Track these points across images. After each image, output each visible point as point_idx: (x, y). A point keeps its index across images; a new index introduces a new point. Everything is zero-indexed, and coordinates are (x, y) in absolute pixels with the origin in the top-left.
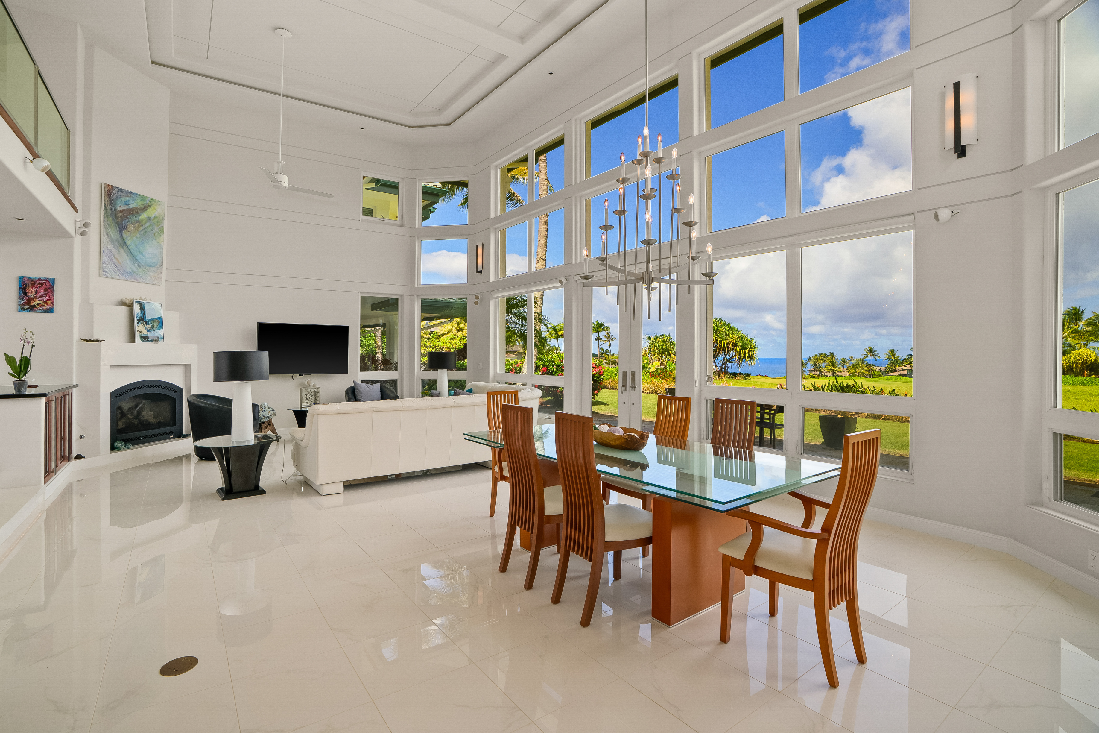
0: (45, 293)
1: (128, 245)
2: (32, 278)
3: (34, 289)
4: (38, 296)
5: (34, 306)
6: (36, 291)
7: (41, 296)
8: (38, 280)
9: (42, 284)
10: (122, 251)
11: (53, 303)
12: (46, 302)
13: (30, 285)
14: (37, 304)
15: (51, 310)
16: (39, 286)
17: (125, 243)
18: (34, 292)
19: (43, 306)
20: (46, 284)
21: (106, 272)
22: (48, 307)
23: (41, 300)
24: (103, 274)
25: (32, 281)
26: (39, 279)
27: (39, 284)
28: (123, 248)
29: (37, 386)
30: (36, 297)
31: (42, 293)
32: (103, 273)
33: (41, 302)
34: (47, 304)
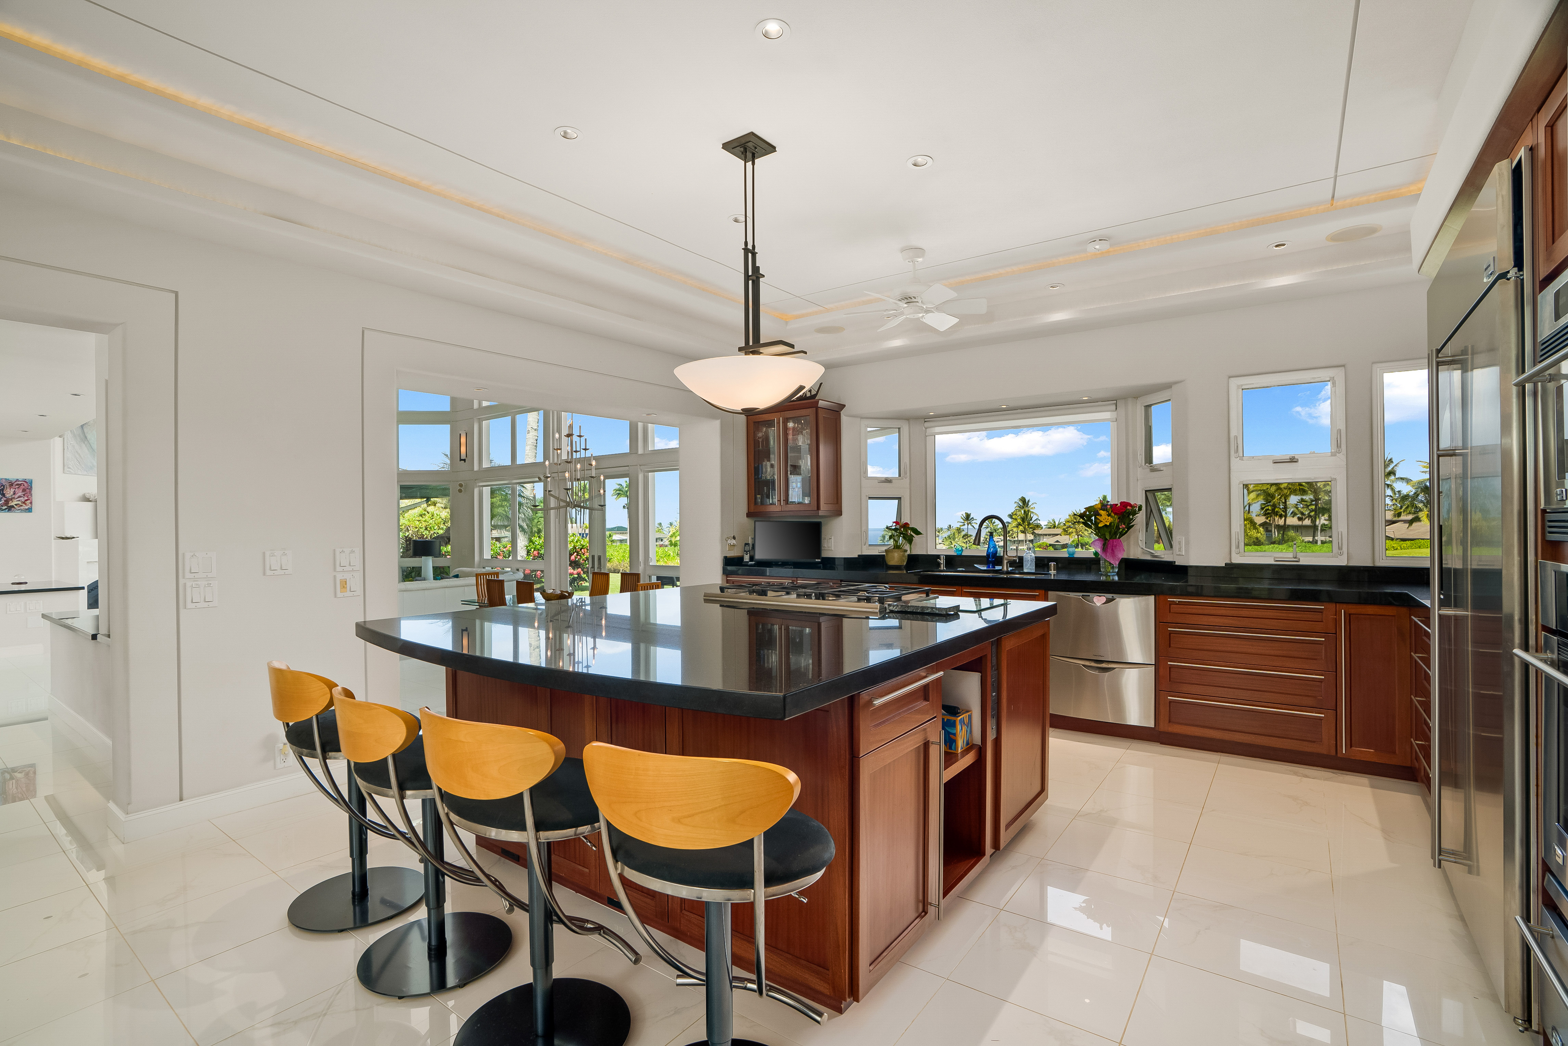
0: (24, 493)
1: (88, 439)
2: (10, 479)
3: (12, 490)
4: (16, 496)
5: (13, 507)
6: (14, 491)
7: (20, 497)
8: (16, 482)
9: (21, 485)
10: (84, 445)
11: (31, 503)
12: (24, 503)
13: (8, 487)
14: (16, 505)
15: (29, 510)
16: (17, 487)
17: (86, 437)
18: (12, 493)
19: (22, 506)
20: (24, 485)
21: (70, 468)
22: (27, 507)
23: (19, 501)
24: (68, 471)
25: (9, 482)
26: (17, 480)
27: (17, 485)
28: (84, 443)
29: (26, 583)
30: (14, 498)
31: (20, 494)
32: (68, 469)
33: (19, 502)
34: (26, 504)
